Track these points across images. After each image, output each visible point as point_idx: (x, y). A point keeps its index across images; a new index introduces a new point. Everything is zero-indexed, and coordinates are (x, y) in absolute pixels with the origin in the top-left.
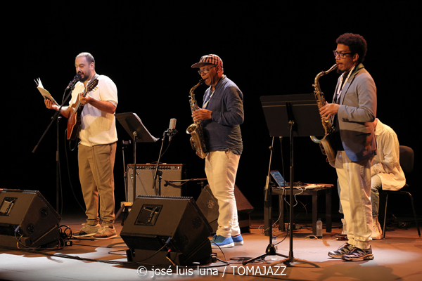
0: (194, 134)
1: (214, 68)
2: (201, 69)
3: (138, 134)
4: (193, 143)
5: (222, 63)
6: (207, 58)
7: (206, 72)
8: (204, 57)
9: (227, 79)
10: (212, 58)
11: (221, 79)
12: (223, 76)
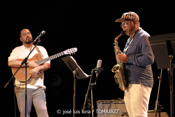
0: (118, 72)
1: (132, 23)
2: (123, 23)
3: (77, 72)
4: (117, 79)
5: (138, 18)
6: (126, 15)
7: (126, 25)
8: (125, 14)
9: (142, 31)
10: (131, 15)
11: (138, 30)
12: (140, 28)
